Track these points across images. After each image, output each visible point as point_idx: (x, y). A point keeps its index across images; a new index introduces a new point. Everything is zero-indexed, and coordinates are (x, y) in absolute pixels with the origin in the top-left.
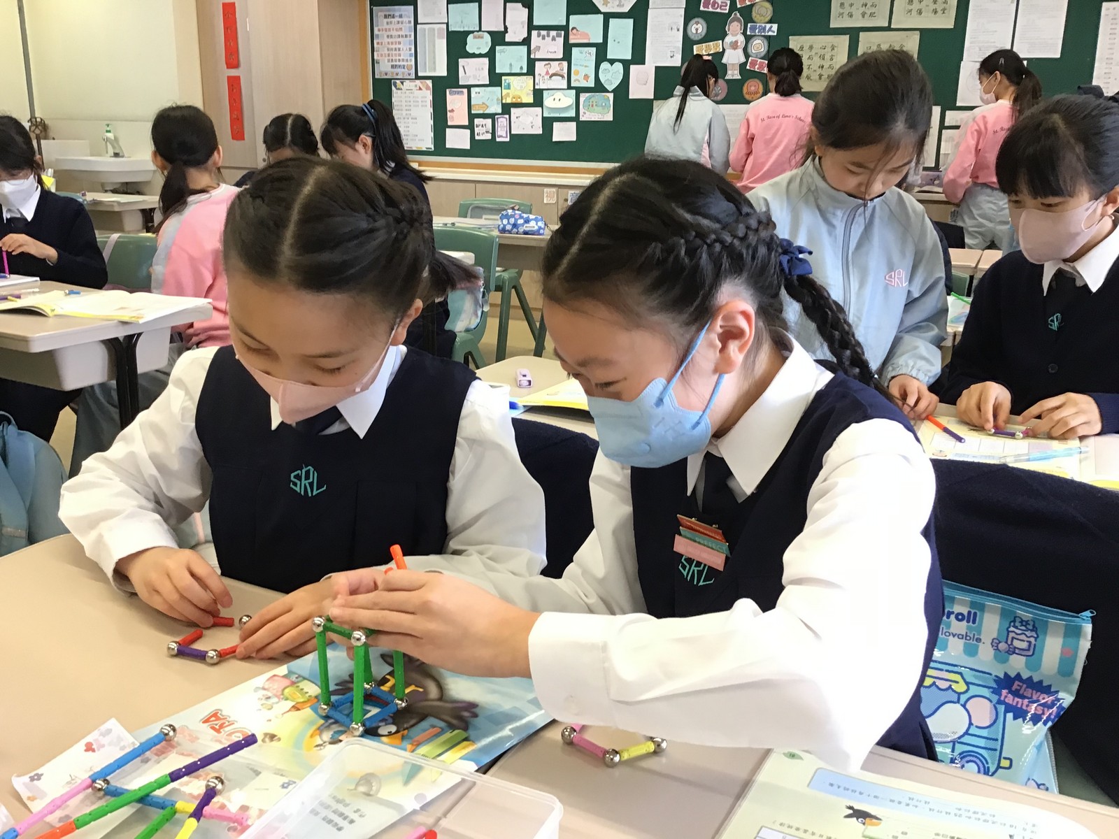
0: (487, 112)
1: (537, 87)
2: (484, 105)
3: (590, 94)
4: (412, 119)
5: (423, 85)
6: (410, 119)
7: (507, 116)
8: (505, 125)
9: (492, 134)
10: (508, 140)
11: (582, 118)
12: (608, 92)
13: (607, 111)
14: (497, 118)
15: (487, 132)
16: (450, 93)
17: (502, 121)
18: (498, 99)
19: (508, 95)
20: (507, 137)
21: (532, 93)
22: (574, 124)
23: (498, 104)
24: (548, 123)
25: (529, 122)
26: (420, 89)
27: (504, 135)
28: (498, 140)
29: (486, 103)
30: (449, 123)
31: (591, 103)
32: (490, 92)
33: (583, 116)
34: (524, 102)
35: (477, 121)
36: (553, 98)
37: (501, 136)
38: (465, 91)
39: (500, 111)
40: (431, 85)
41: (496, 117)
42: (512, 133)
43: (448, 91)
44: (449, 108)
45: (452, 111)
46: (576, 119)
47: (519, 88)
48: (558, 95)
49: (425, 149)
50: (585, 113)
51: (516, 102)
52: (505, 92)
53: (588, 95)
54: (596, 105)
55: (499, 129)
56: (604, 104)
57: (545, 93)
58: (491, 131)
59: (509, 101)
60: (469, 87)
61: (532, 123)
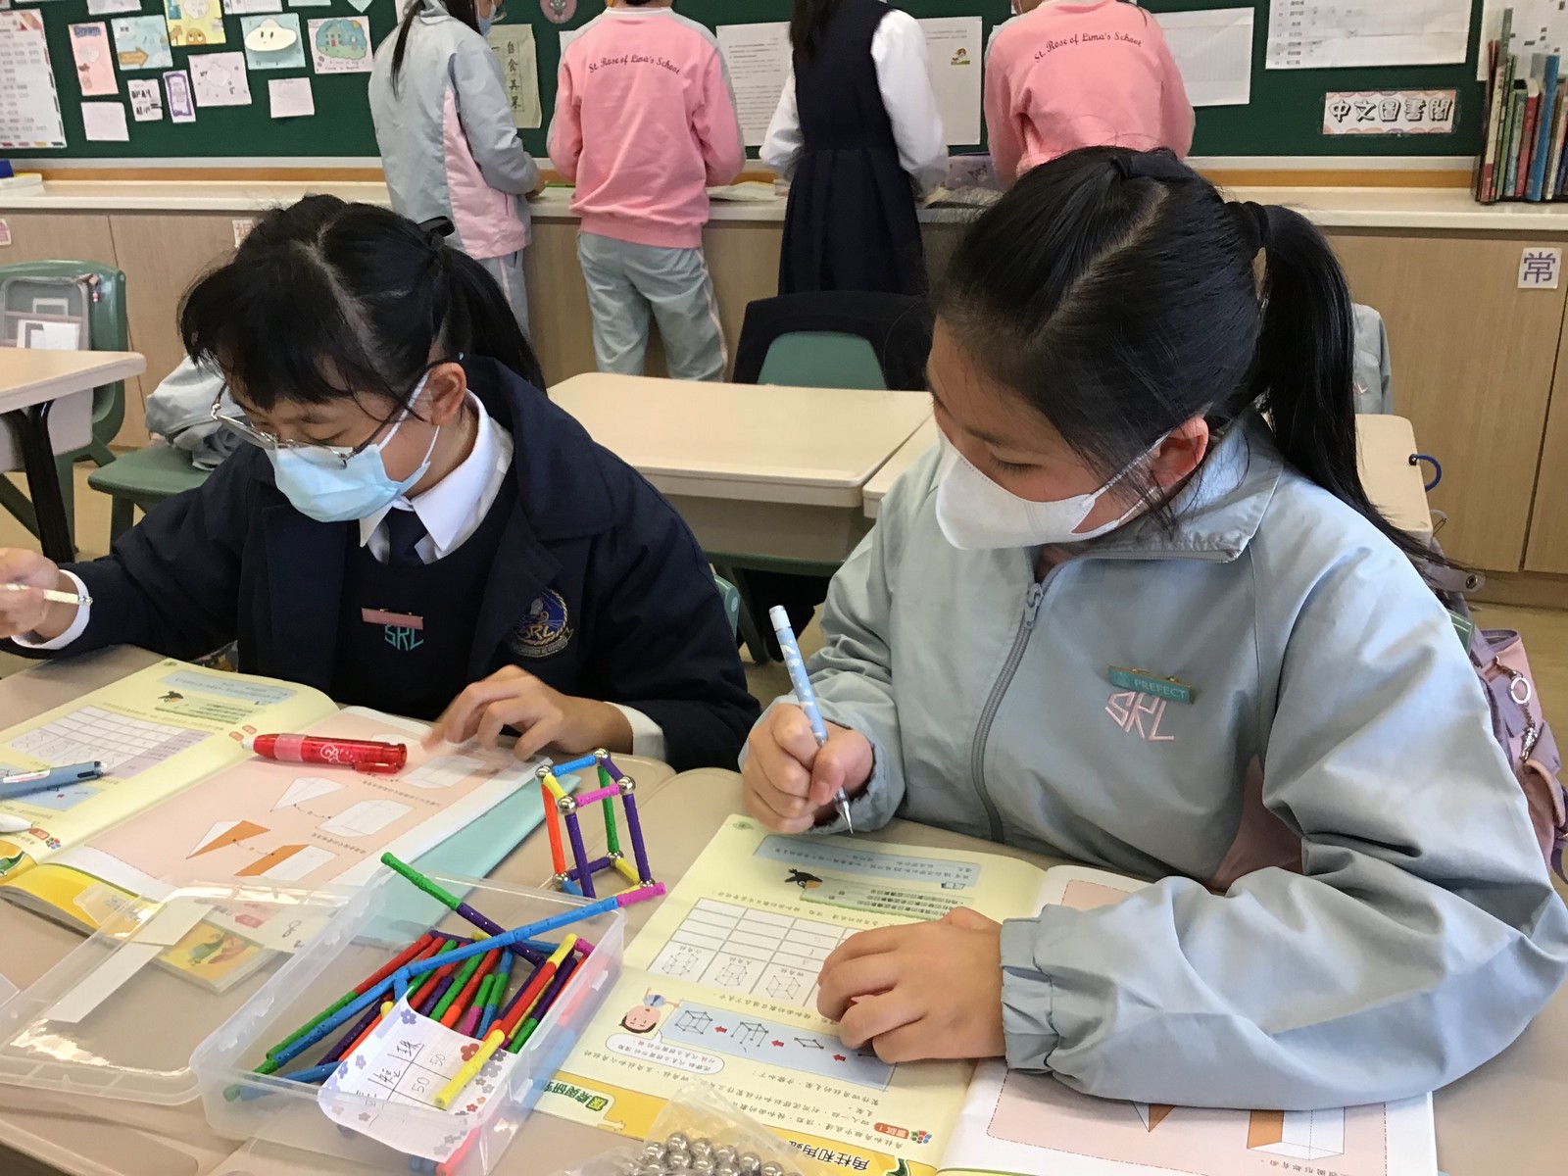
0: (147, 66)
1: (228, 11)
2: (140, 54)
3: (326, 20)
4: (19, 87)
5: (27, 21)
6: (15, 87)
7: (184, 72)
8: (184, 90)
9: (162, 108)
10: (192, 119)
11: (319, 70)
12: (356, 13)
13: (362, 53)
14: (168, 78)
15: (154, 106)
16: (76, 33)
17: (177, 83)
18: (162, 41)
19: (178, 29)
20: (190, 114)
21: (221, 23)
22: (306, 82)
23: (164, 49)
24: (258, 81)
25: (224, 83)
26: (23, 28)
27: (185, 110)
28: (176, 120)
29: (143, 49)
30: (85, 92)
31: (330, 39)
32: (146, 26)
33: (320, 65)
34: (209, 41)
35: (133, 85)
36: (258, 31)
37: (179, 113)
38: (102, 25)
39: (170, 63)
40: (40, 19)
41: (165, 74)
42: (199, 104)
43: (71, 28)
44: (79, 63)
45: (85, 68)
46: (307, 71)
47: (195, 15)
48: (269, 24)
49: (51, 146)
50: (321, 59)
51: (196, 43)
52: (172, 24)
53: (321, 22)
54: (340, 42)
55: (174, 98)
56: (353, 40)
57: (244, 22)
58: (160, 104)
59: (182, 42)
60: (107, 19)
61: (230, 83)
